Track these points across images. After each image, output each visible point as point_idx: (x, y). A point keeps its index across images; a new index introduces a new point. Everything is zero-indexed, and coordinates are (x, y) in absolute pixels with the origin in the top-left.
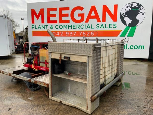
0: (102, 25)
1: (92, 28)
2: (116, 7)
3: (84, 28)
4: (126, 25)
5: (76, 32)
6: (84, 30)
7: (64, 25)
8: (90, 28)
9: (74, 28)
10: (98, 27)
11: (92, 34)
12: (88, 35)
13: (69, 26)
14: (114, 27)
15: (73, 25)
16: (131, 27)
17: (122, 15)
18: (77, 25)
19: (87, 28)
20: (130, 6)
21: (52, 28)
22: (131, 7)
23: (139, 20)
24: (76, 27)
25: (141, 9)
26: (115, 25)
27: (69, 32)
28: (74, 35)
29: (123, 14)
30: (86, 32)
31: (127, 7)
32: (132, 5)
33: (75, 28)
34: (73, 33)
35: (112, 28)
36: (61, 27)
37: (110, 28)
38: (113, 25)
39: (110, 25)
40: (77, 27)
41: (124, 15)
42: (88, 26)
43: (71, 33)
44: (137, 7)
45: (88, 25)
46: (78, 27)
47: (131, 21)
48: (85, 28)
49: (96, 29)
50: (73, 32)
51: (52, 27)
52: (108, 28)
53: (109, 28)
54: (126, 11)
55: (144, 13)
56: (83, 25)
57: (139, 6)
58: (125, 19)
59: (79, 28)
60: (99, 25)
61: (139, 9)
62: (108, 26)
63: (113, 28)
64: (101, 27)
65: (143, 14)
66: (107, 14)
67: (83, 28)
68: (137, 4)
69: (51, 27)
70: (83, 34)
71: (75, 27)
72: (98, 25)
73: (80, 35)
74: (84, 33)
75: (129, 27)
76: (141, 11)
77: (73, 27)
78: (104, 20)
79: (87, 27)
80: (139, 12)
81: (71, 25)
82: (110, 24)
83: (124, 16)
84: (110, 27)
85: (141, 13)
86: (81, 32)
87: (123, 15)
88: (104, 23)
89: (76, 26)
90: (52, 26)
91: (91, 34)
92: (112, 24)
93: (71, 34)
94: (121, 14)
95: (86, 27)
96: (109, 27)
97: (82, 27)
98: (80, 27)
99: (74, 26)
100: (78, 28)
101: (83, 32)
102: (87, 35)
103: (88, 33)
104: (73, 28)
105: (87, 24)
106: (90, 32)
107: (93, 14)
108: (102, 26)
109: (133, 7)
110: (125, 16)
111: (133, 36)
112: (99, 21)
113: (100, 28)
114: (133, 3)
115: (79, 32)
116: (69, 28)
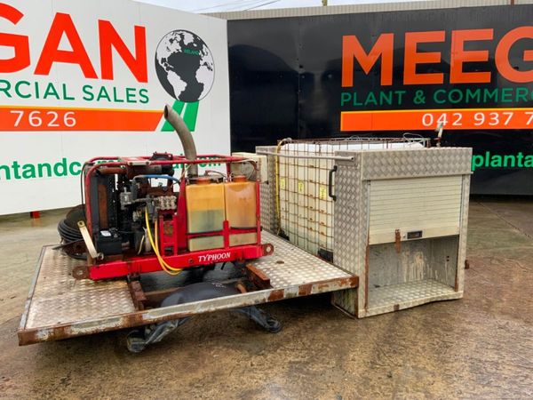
0: (103, 88)
1: (67, 96)
2: (140, 33)
3: (34, 94)
6: (32, 102)
8: (58, 98)
10: (90, 97)
11: (70, 122)
12: (54, 123)
14: (141, 101)
16: (186, 104)
17: (160, 62)
19: (45, 97)
20: (179, 39)
22: (181, 43)
23: (202, 85)
25: (203, 54)
26: (143, 93)
29: (163, 60)
30: (44, 114)
31: (171, 41)
32: (182, 36)
35: (135, 102)
37: (128, 101)
38: (136, 93)
39: (130, 92)
41: (166, 65)
42: (51, 91)
44: (195, 45)
45: (51, 85)
46: (5, 90)
47: (185, 84)
48: (38, 97)
49: (80, 104)
52: (122, 101)
53: (125, 100)
54: (169, 54)
55: (212, 67)
56: (29, 84)
57: (199, 43)
58: (169, 78)
59: (9, 96)
60: (91, 87)
61: (200, 53)
62: (122, 95)
63: (138, 101)
64: (100, 96)
65: (209, 68)
66: (116, 56)
67: (30, 96)
68: (195, 36)
70: (31, 119)
72: (87, 89)
73: (16, 124)
74: (34, 115)
75: (182, 103)
76: (205, 59)
78: (108, 73)
79: (47, 93)
80: (202, 63)
82: (128, 89)
83: (165, 68)
84: (131, 98)
85: (205, 64)
86: (22, 113)
87: (163, 65)
88: (108, 84)
91: (66, 119)
92: (135, 90)
94: (157, 61)
95: (42, 92)
96: (128, 98)
97: (23, 89)
98: (12, 91)
101: (27, 111)
102: (50, 125)
103: (53, 116)
105: (43, 81)
106: (61, 112)
107: (65, 45)
108: (103, 94)
109: (186, 43)
110: (168, 68)
111: (193, 130)
112: (89, 73)
113: (98, 100)
114: (185, 33)
115: (12, 112)
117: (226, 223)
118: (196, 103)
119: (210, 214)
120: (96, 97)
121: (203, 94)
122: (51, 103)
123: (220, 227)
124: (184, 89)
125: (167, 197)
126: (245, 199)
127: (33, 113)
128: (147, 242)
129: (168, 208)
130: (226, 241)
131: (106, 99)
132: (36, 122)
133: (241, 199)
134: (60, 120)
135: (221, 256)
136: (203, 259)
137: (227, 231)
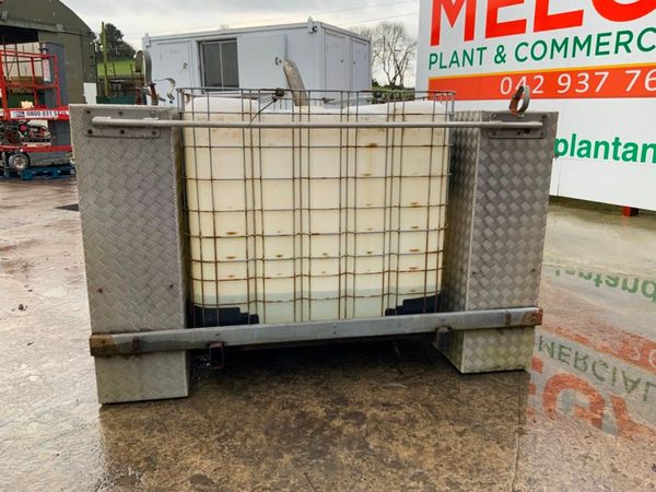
5: (606, 74)
7: (554, 42)
9: (602, 49)
13: (576, 39)
15: (599, 36)
18: (619, 33)
21: (503, 60)
24: (612, 47)
27: (574, 73)
33: (608, 53)
34: (594, 79)
36: (539, 50)
40: (618, 45)
46: (625, 44)
50: (591, 72)
51: (500, 57)
59: (628, 51)
67: (652, 48)
69: (499, 54)
77: (599, 44)
81: (589, 38)
86: (638, 72)
89: (612, 40)
90: (500, 50)
93: (584, 87)
98: (633, 45)
99: (603, 40)
100: (621, 48)
104: (597, 53)
115: (628, 72)
116: (574, 56)
127: (652, 72)
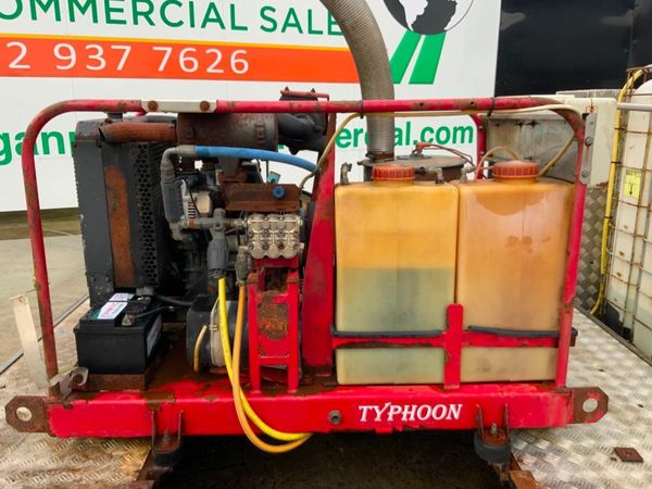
0: (292, 11)
1: (237, 24)
3: (187, 21)
4: (405, 25)
5: (128, 49)
6: (185, 34)
8: (223, 27)
9: (114, 16)
10: (270, 25)
11: (240, 66)
12: (216, 68)
16: (423, 37)
19: (203, 26)
23: (455, 3)
24: (128, 15)
27: (79, 44)
28: (120, 67)
30: (202, 52)
33: (124, 22)
34: (112, 55)
37: (330, 32)
39: (333, 18)
40: (136, 14)
42: (213, 16)
43: (95, 51)
45: (212, 6)
46: (146, 15)
48: (193, 25)
49: (256, 37)
50: (106, 44)
52: (321, 33)
53: (326, 31)
56: (180, 5)
59: (152, 23)
60: (273, 10)
64: (287, 24)
67: (181, 23)
70: (182, 60)
71: (121, 10)
72: (267, 13)
73: (161, 68)
74: (186, 55)
75: (417, 35)
77: (108, 10)
79: (207, 19)
86: (169, 50)
89: (126, 6)
91: (233, 62)
93: (99, 63)
95: (199, 18)
96: (330, 28)
98: (156, 16)
99: (113, 4)
100: (141, 19)
101: (178, 47)
102: (210, 70)
103: (215, 55)
104: (109, 21)
106: (227, 50)
108: (293, 20)
111: (432, 83)
113: (283, 30)
115: (155, 48)
116: (72, 19)
117: (455, 312)
118: (441, 35)
119: (405, 280)
120: (280, 26)
121: (454, 20)
122: (213, 34)
123: (435, 322)
124: (421, 13)
125: (272, 219)
126: (527, 240)
127: (185, 51)
128: (213, 344)
129: (273, 253)
130: (452, 367)
131: (296, 29)
132: (189, 64)
133: (512, 240)
134: (225, 63)
135: (432, 412)
136: (372, 414)
137: (456, 335)
